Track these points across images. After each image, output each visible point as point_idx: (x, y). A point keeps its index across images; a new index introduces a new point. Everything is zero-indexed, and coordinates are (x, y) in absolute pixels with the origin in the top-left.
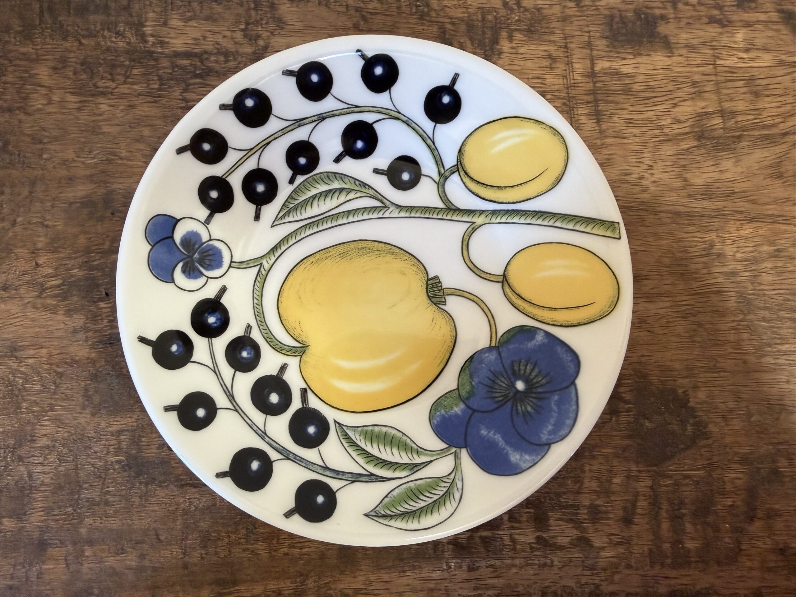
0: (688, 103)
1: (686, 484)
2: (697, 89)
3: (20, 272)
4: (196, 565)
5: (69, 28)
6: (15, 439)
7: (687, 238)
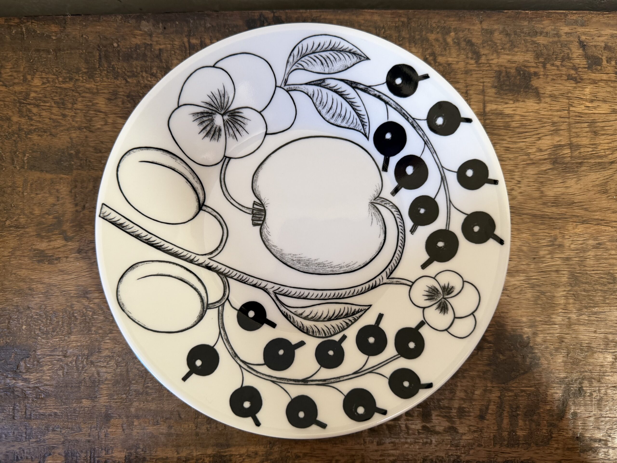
0: (548, 137)
1: (522, 396)
2: (555, 128)
3: (88, 241)
4: (204, 434)
5: (119, 70)
6: (88, 350)
7: (539, 233)
